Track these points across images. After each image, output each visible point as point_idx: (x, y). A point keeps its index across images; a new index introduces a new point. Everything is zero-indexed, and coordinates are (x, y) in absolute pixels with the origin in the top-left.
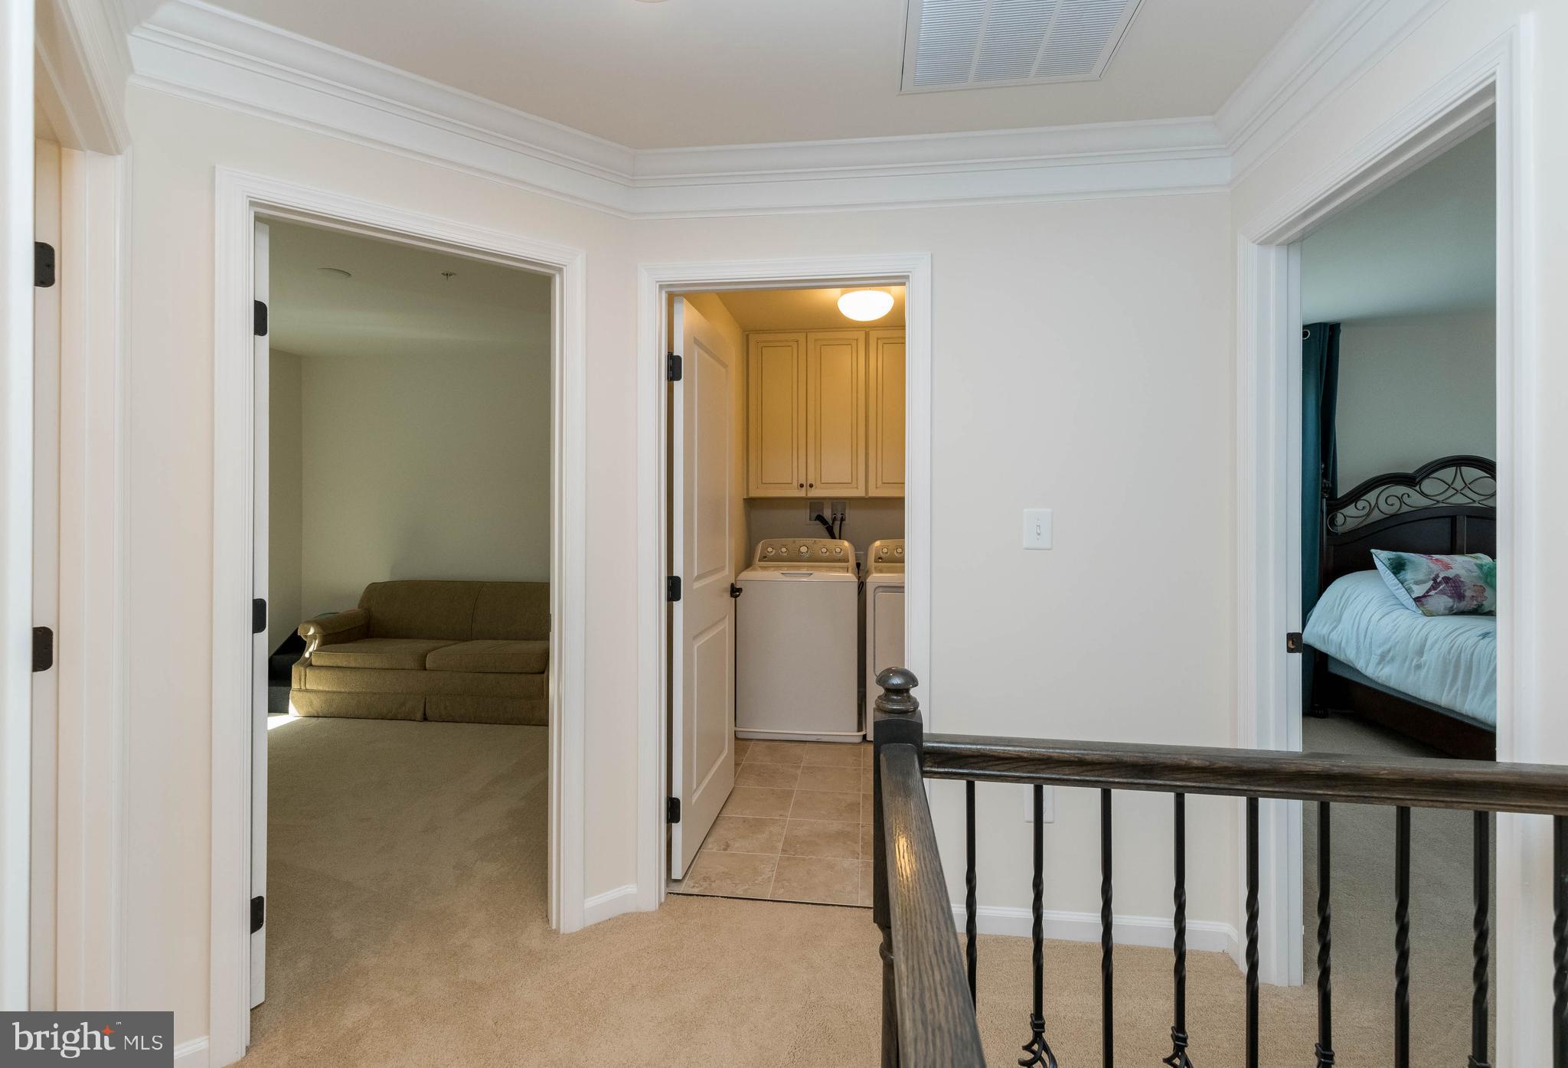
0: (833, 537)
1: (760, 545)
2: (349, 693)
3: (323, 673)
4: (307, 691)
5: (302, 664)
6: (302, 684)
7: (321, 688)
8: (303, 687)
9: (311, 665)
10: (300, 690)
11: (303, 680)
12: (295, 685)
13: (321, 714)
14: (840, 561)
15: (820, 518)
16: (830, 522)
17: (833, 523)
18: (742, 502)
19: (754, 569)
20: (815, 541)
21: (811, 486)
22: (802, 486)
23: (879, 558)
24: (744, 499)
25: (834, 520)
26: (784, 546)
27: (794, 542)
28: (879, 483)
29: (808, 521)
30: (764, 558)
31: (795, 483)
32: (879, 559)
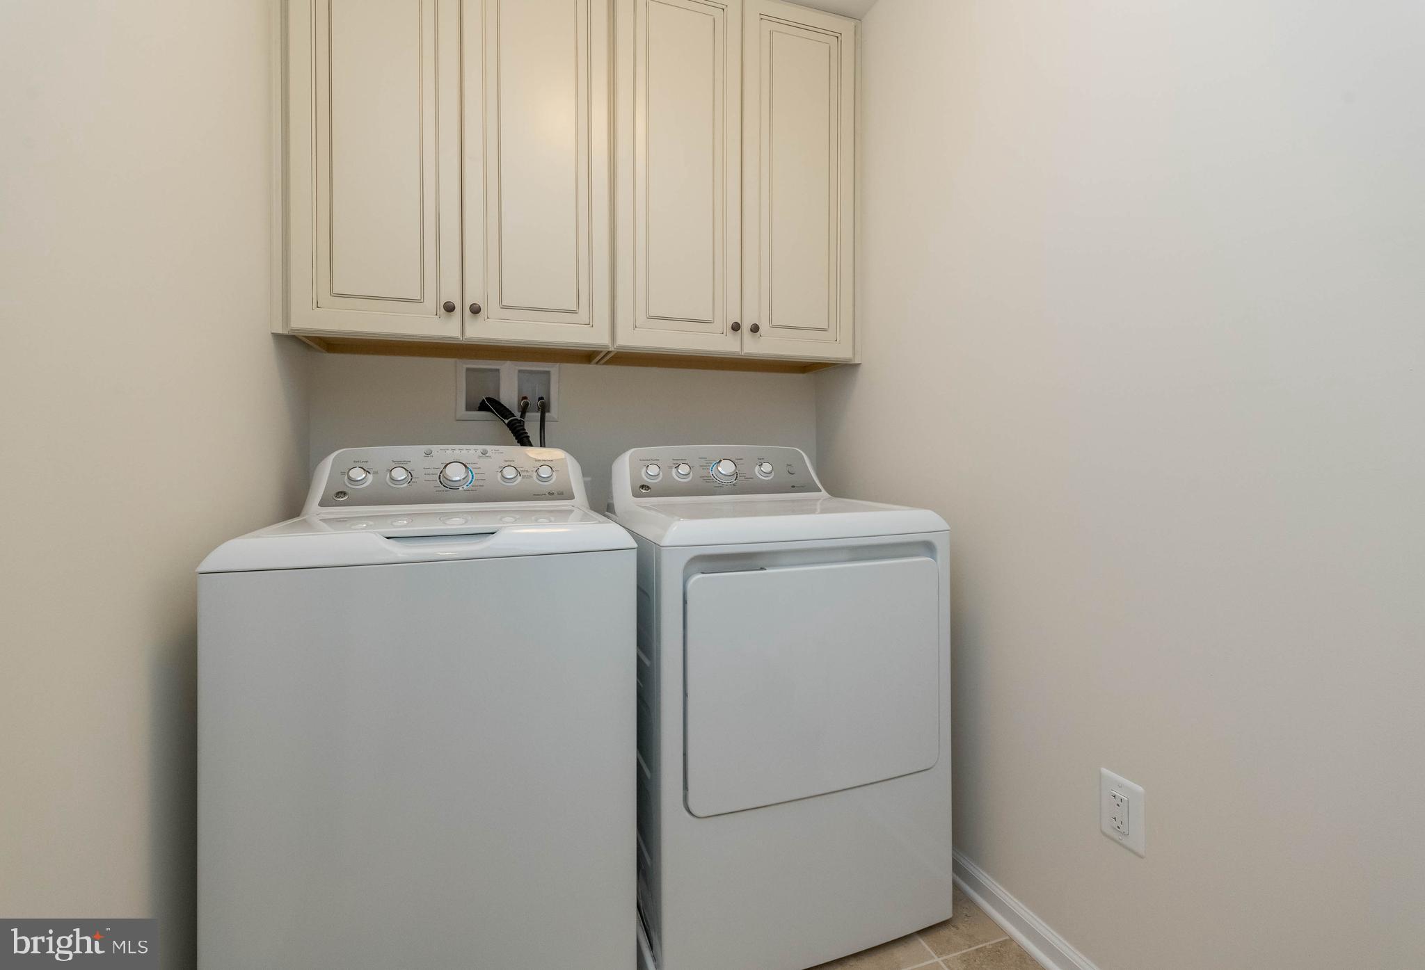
0: (523, 440)
1: (330, 460)
14: (551, 495)
15: (491, 405)
16: (518, 415)
17: (523, 415)
18: (269, 345)
19: (308, 526)
20: (484, 453)
21: (475, 310)
22: (449, 308)
23: (643, 487)
24: (277, 337)
25: (524, 410)
26: (400, 464)
27: (428, 454)
28: (641, 317)
29: (462, 411)
30: (338, 496)
31: (430, 303)
32: (643, 489)
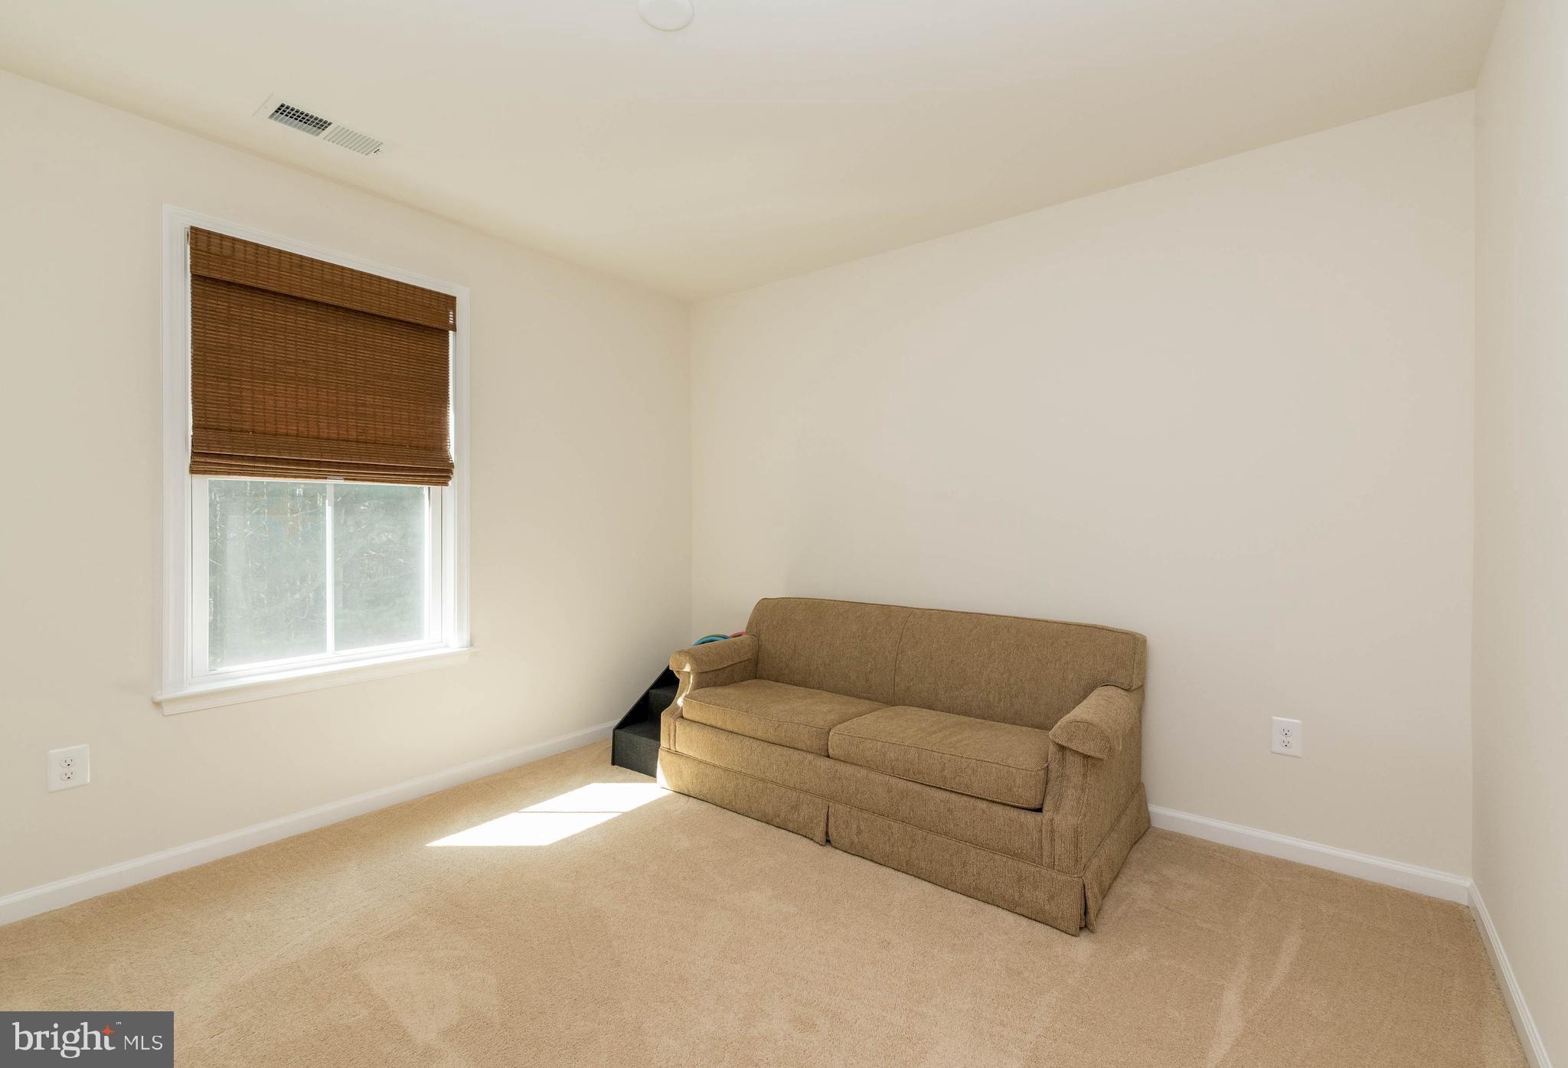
2: (726, 770)
3: (695, 732)
4: (676, 753)
5: (672, 714)
6: (672, 742)
7: (691, 754)
8: (672, 748)
9: (682, 717)
10: (669, 751)
11: (672, 737)
12: (664, 743)
13: (692, 794)
